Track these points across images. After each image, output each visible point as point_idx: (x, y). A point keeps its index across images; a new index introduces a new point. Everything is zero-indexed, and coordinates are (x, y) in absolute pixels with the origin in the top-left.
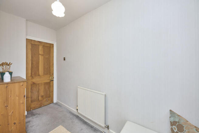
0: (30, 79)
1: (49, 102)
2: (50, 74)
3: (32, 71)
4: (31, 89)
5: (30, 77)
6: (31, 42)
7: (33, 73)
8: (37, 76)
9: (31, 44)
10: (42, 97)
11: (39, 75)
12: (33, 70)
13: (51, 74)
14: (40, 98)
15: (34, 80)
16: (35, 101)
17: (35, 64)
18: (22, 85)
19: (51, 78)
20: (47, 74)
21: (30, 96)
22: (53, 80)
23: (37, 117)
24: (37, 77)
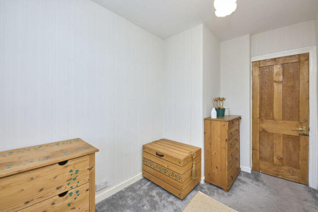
0: (258, 122)
1: (296, 177)
2: (299, 120)
3: (260, 110)
4: (260, 138)
5: (258, 120)
6: (259, 65)
7: (263, 114)
8: (270, 119)
9: (260, 67)
10: (281, 159)
11: (273, 119)
12: (263, 109)
13: (301, 121)
14: (275, 159)
15: (264, 126)
16: (267, 161)
17: (266, 99)
18: (224, 125)
19: (300, 129)
20: (291, 119)
21: (258, 149)
22: (308, 135)
23: (257, 185)
24: (269, 121)
